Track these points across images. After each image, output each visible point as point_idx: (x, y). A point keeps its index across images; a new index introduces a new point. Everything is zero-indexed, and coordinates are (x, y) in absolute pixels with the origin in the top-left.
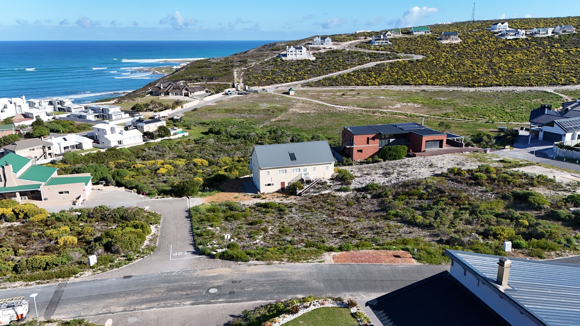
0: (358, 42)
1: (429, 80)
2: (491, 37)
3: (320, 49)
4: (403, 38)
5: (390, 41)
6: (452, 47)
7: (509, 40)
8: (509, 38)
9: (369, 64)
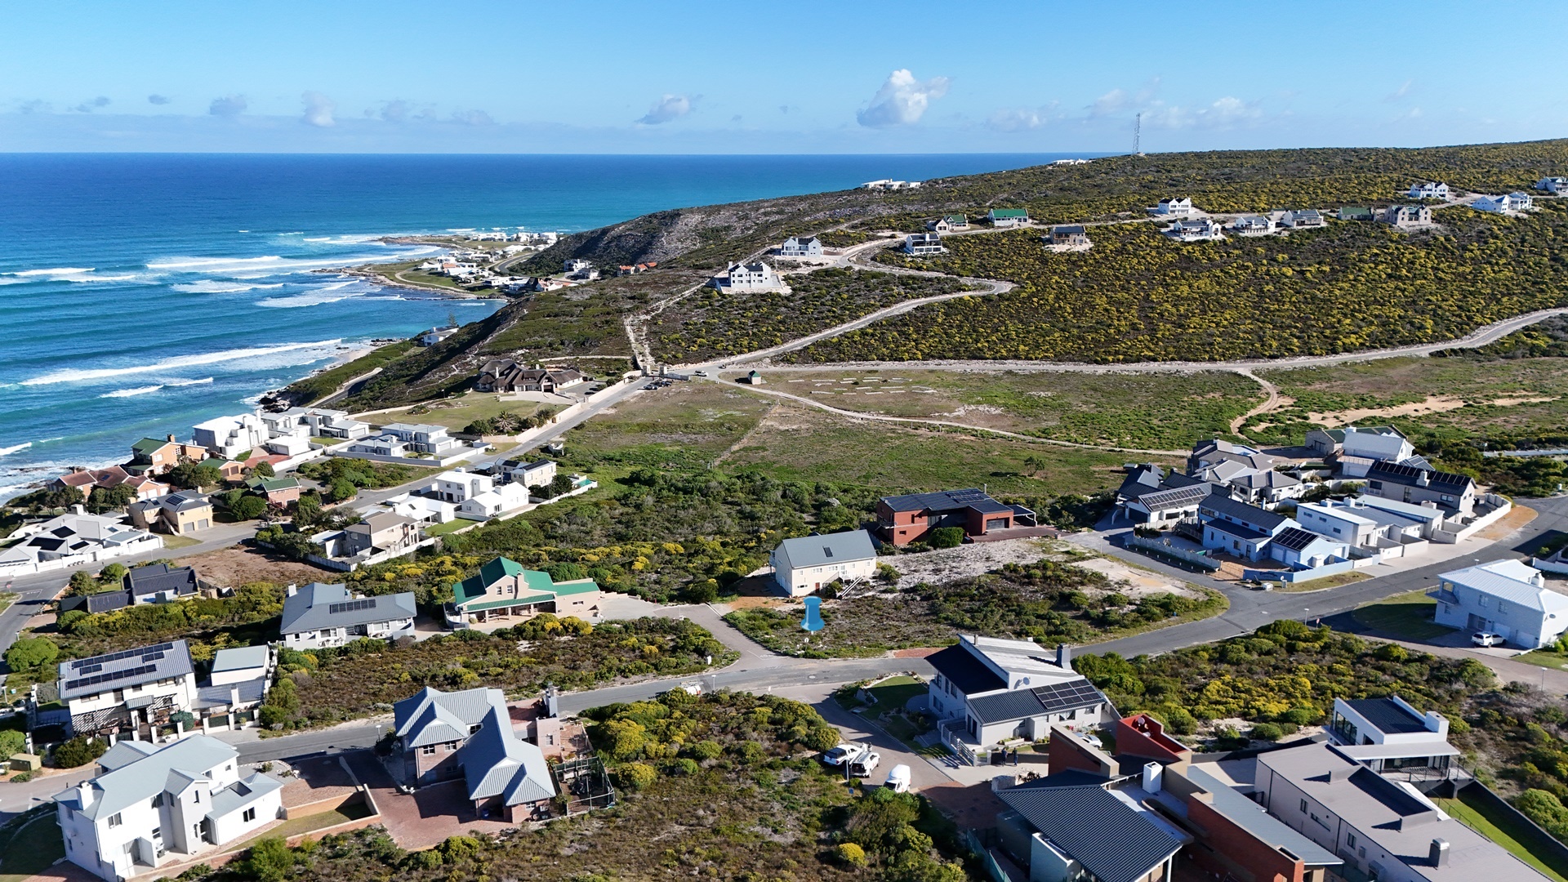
0: (878, 247)
1: (1022, 347)
2: (1154, 238)
3: (798, 266)
4: (973, 237)
5: (945, 246)
6: (1073, 260)
7: (1189, 243)
8: (1190, 238)
9: (902, 304)
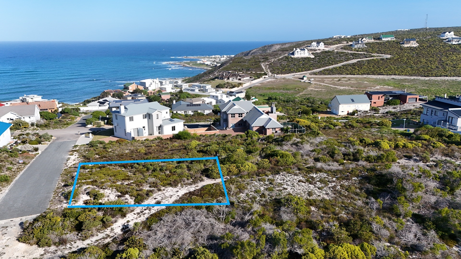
0: (342, 45)
1: (396, 72)
2: (441, 43)
3: (316, 50)
4: (375, 43)
5: (365, 45)
6: (411, 49)
7: (454, 44)
9: (352, 61)
